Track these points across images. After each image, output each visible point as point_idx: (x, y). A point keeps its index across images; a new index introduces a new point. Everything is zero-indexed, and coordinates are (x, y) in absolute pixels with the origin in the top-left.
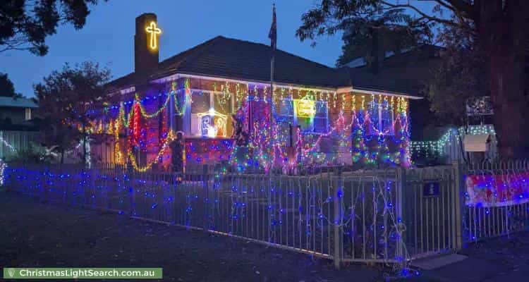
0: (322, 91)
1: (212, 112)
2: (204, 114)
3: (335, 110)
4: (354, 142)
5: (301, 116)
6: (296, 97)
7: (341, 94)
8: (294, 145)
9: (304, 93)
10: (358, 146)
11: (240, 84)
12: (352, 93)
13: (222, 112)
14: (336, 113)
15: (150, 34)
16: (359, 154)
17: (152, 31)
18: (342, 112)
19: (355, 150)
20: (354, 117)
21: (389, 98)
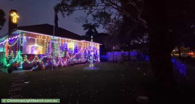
0: (76, 41)
1: (36, 45)
2: (32, 46)
3: (80, 46)
4: (85, 56)
5: (70, 48)
6: (68, 42)
7: (82, 42)
8: (66, 57)
9: (70, 41)
10: (86, 57)
11: (47, 36)
12: (85, 42)
13: (40, 45)
14: (80, 47)
15: (13, 17)
16: (86, 59)
17: (14, 16)
18: (82, 47)
19: (85, 58)
20: (85, 49)
21: (95, 44)
